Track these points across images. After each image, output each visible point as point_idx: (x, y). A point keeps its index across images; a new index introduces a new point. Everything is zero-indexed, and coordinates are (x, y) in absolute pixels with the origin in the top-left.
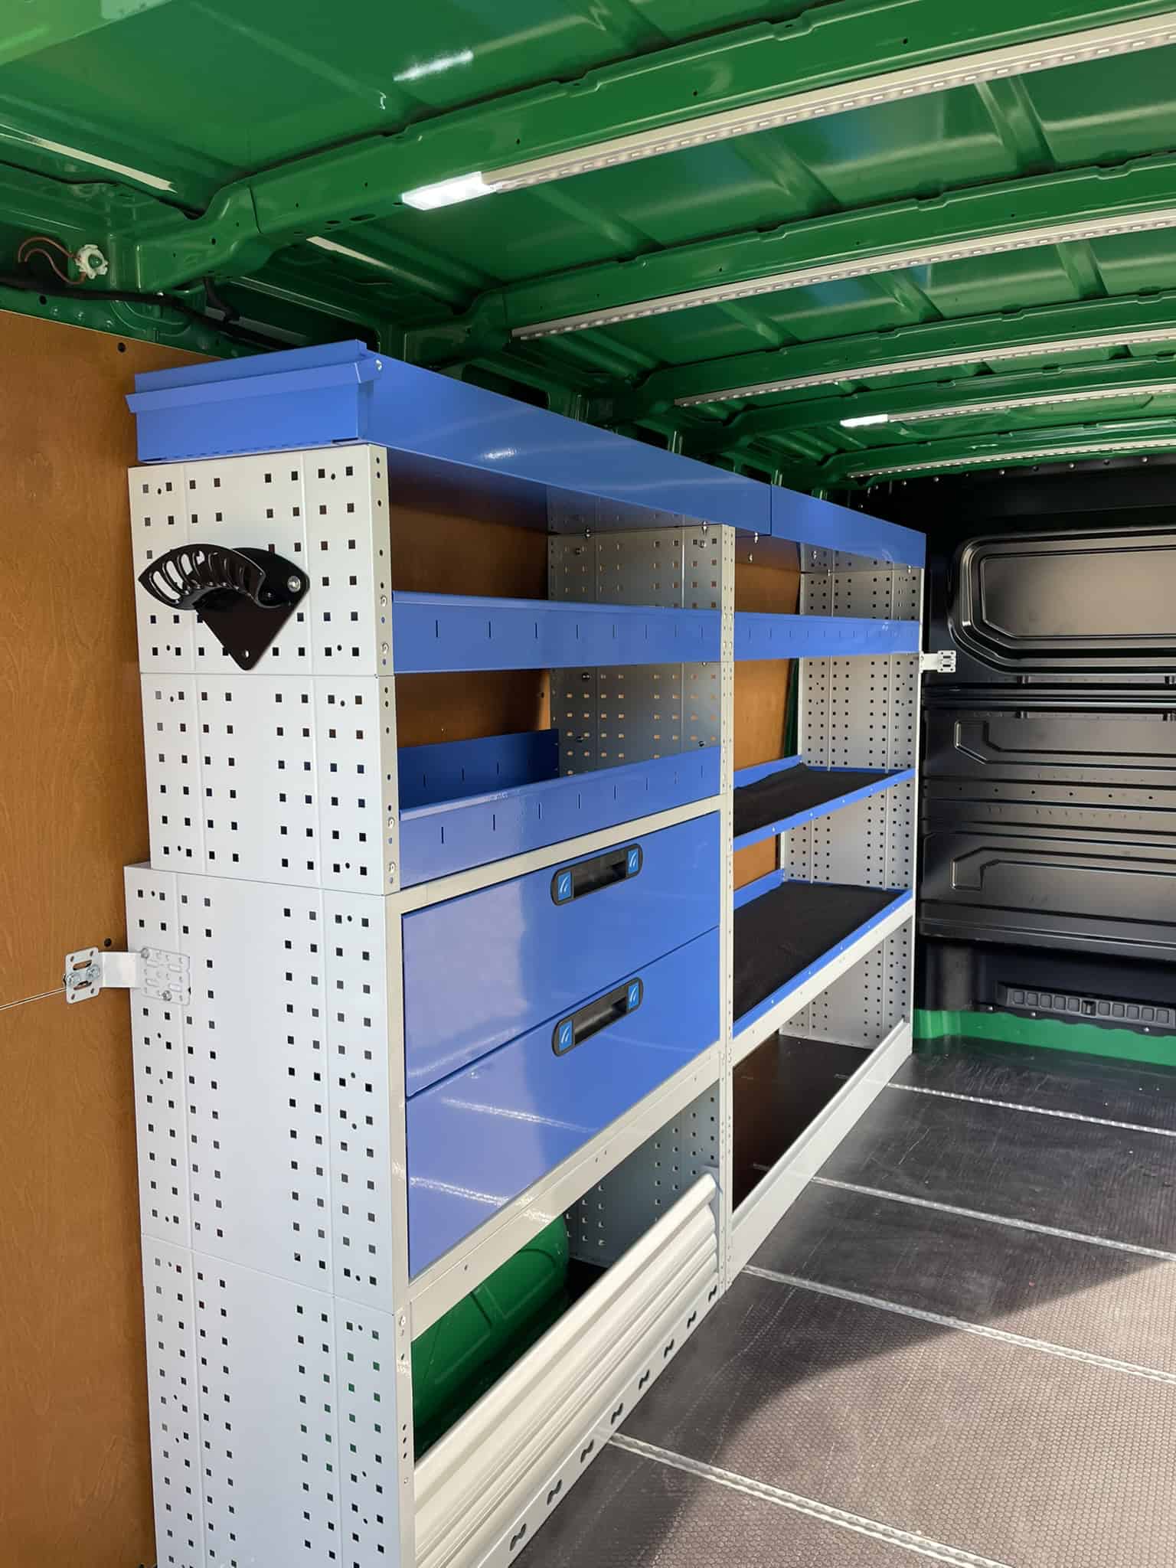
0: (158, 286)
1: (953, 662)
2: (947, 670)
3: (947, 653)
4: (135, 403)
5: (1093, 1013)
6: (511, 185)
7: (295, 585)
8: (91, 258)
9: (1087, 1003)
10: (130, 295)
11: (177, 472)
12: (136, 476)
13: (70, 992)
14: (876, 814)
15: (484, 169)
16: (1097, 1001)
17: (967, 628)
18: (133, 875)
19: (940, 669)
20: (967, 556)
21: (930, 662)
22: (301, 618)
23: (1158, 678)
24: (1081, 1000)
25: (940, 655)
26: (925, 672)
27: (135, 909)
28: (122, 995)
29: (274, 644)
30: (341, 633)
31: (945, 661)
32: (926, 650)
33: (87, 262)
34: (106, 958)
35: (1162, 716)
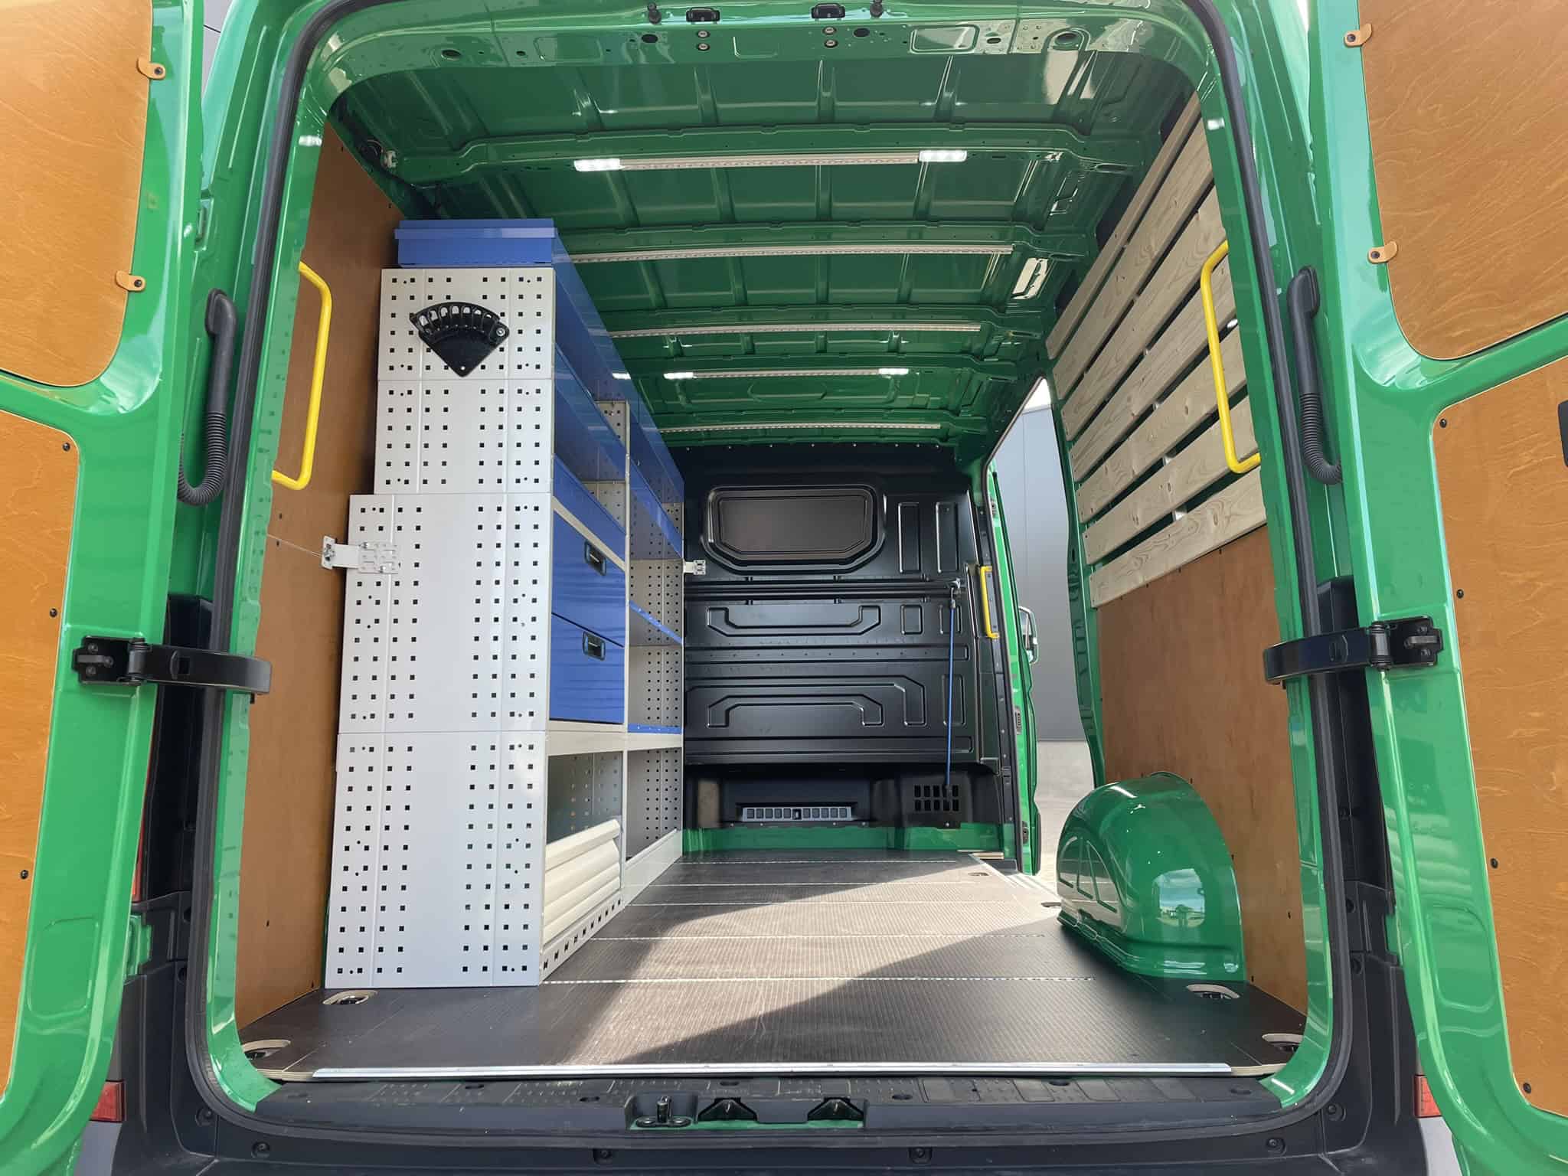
0: (413, 180)
1: (704, 567)
2: (700, 573)
3: (699, 561)
4: (399, 234)
5: (800, 817)
6: (630, 168)
7: (501, 333)
8: (393, 158)
9: (795, 811)
10: (400, 182)
11: (421, 274)
12: (388, 274)
13: (323, 559)
14: (654, 676)
15: (621, 158)
16: (802, 808)
17: (710, 544)
18: (357, 501)
19: (694, 571)
20: (711, 497)
21: (689, 567)
22: (502, 350)
23: (830, 577)
24: (792, 808)
25: (695, 563)
26: (685, 574)
27: (355, 519)
28: (342, 572)
29: (483, 363)
30: (529, 356)
31: (699, 567)
32: (686, 560)
33: (390, 160)
34: (338, 548)
35: (833, 601)
